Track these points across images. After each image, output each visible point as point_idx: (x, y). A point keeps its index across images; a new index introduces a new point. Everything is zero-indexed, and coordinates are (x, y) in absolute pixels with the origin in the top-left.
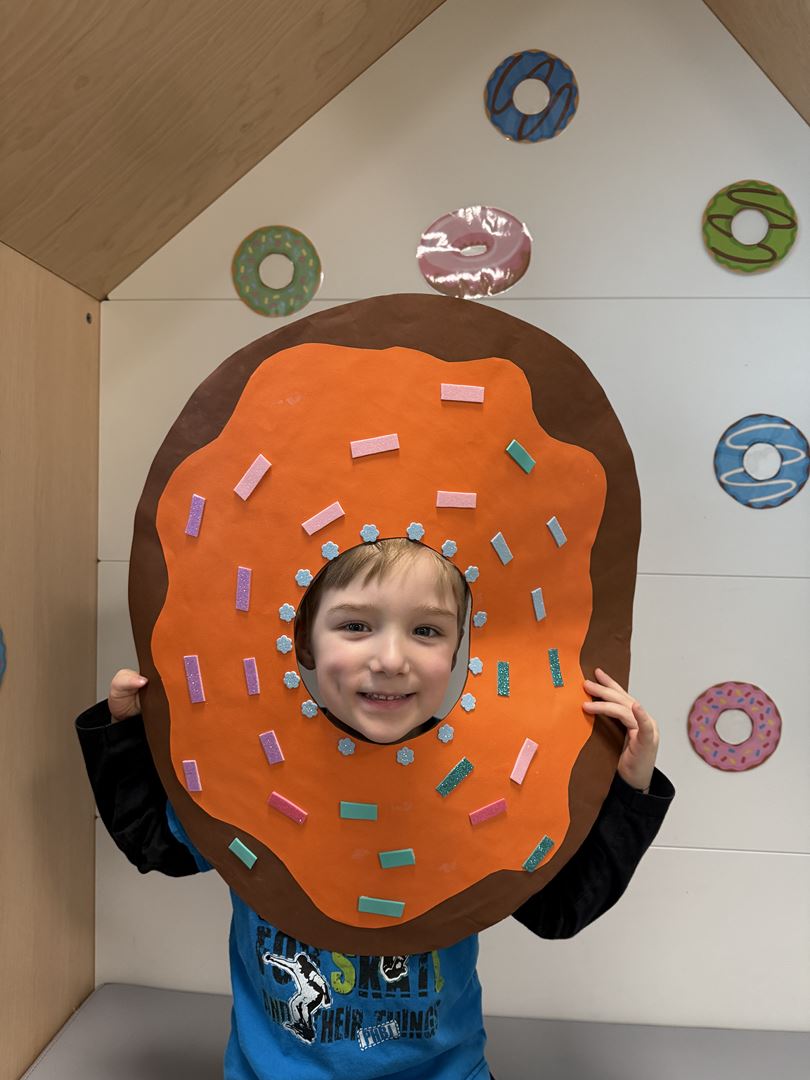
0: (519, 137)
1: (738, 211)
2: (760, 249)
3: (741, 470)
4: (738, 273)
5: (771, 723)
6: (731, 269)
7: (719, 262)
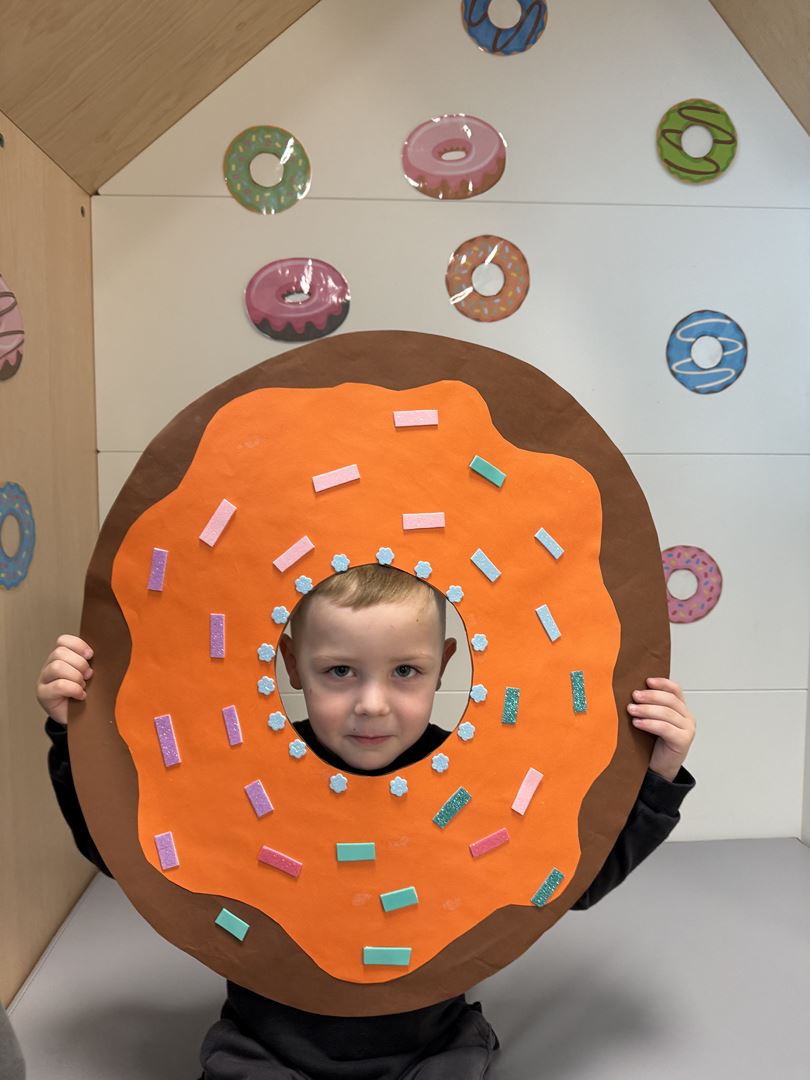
0: (493, 50)
1: (687, 127)
2: (706, 163)
3: (689, 360)
4: (686, 183)
5: (713, 580)
6: (681, 179)
7: (671, 172)
